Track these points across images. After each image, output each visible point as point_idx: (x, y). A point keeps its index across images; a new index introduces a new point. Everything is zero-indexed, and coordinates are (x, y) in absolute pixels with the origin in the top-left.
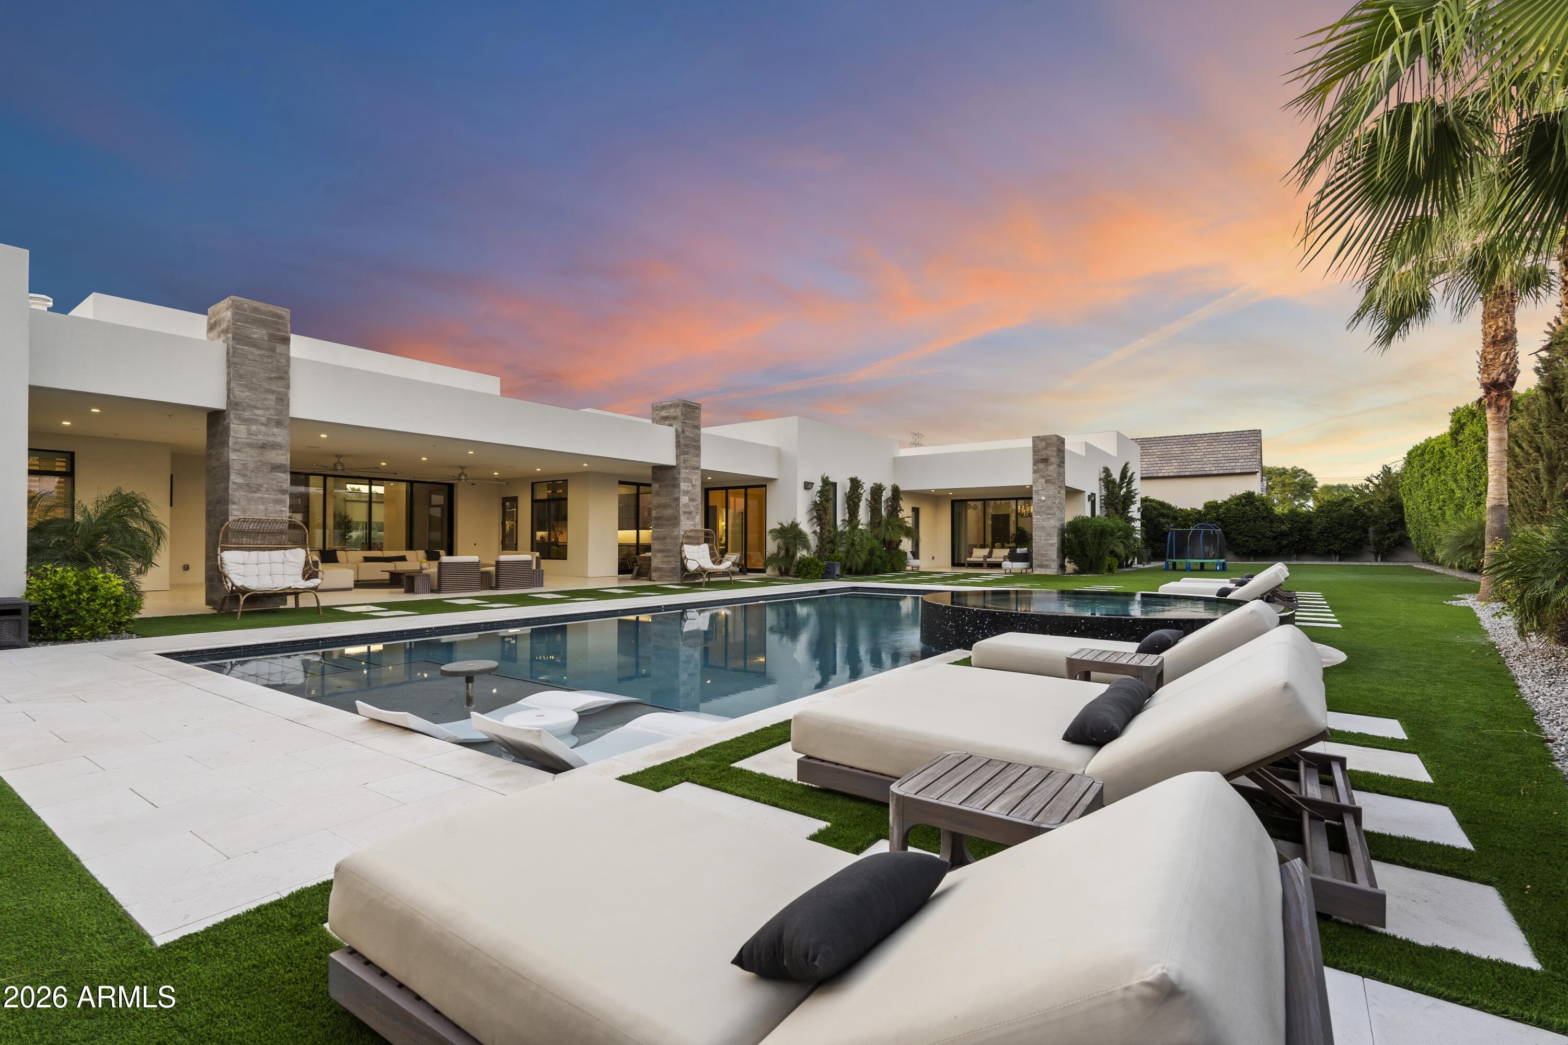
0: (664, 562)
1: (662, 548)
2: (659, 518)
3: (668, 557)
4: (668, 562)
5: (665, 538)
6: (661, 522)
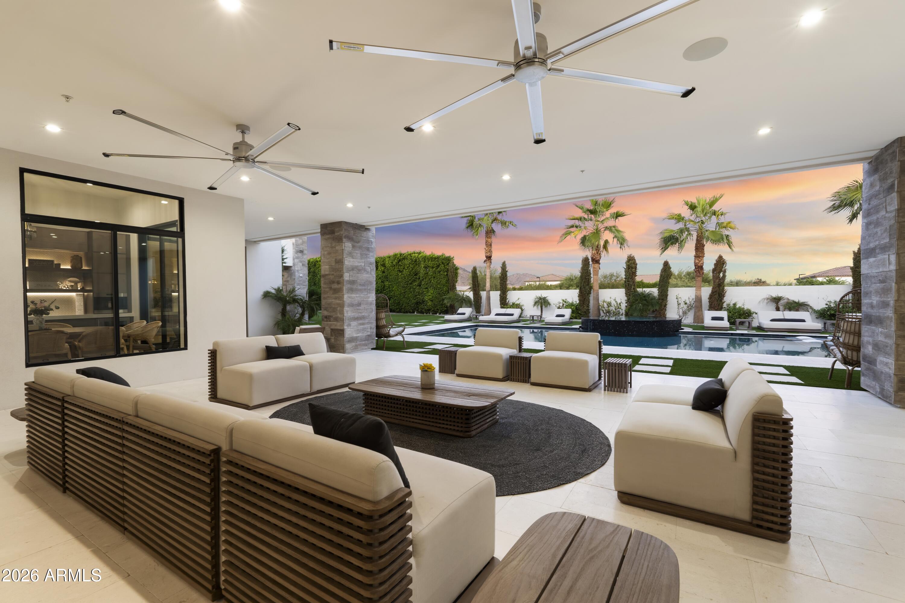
0: (358, 331)
1: (356, 315)
2: (353, 282)
3: (363, 324)
4: (364, 329)
5: (359, 304)
6: (355, 287)
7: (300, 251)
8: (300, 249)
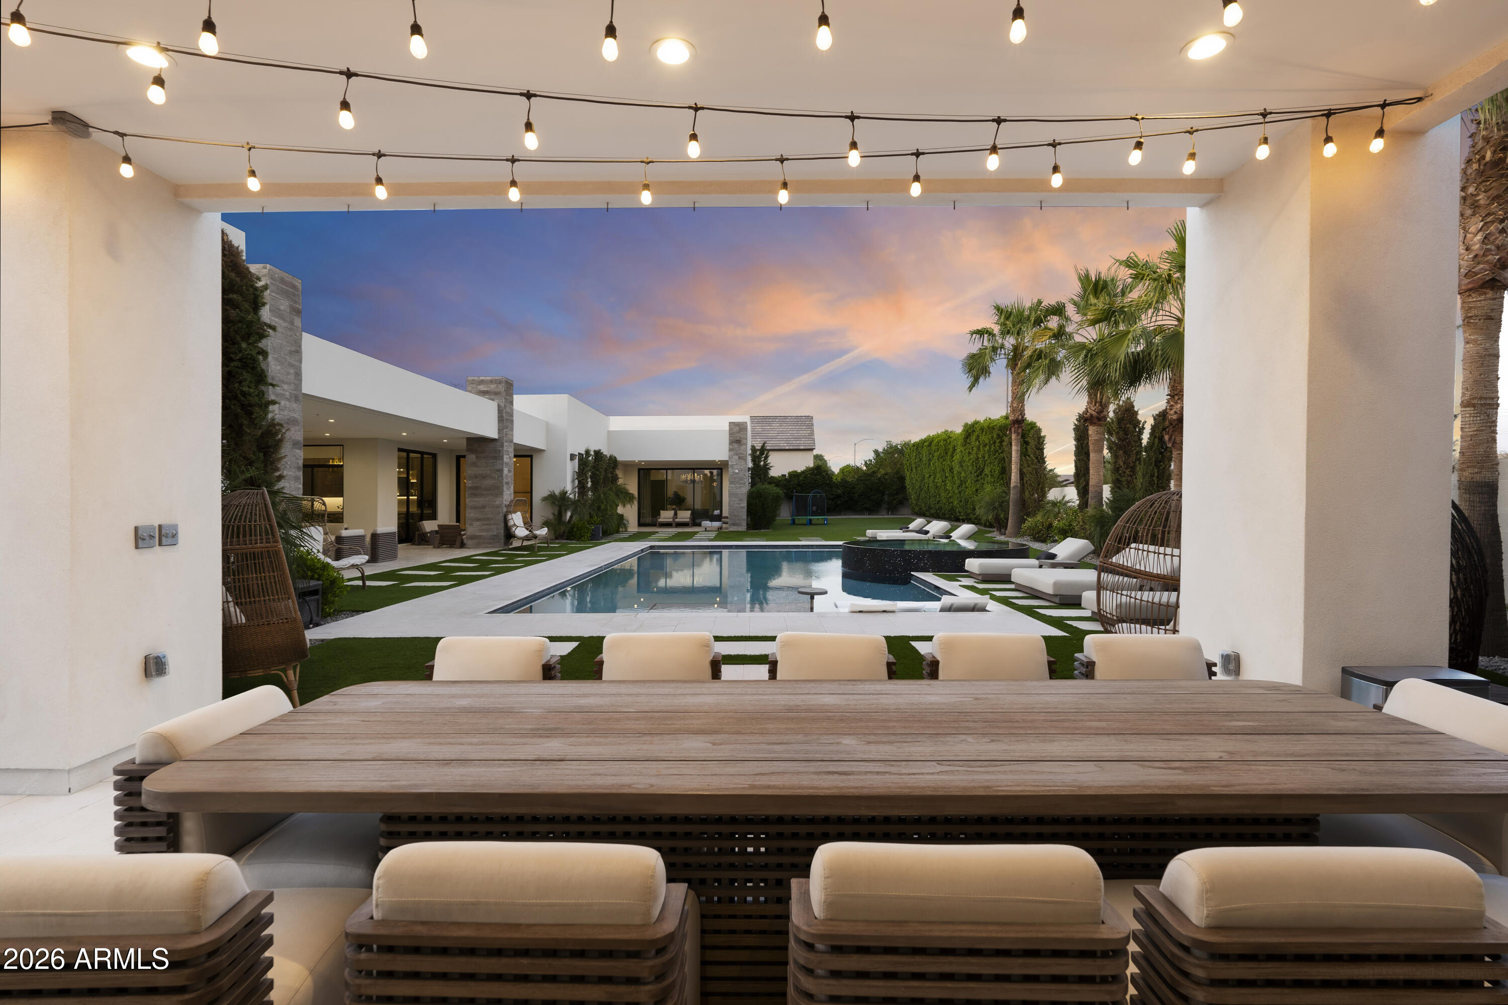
0: (482, 530)
1: (480, 516)
2: (475, 488)
3: (488, 525)
4: (488, 530)
5: (483, 507)
6: (478, 492)
7: (737, 440)
8: (736, 439)
